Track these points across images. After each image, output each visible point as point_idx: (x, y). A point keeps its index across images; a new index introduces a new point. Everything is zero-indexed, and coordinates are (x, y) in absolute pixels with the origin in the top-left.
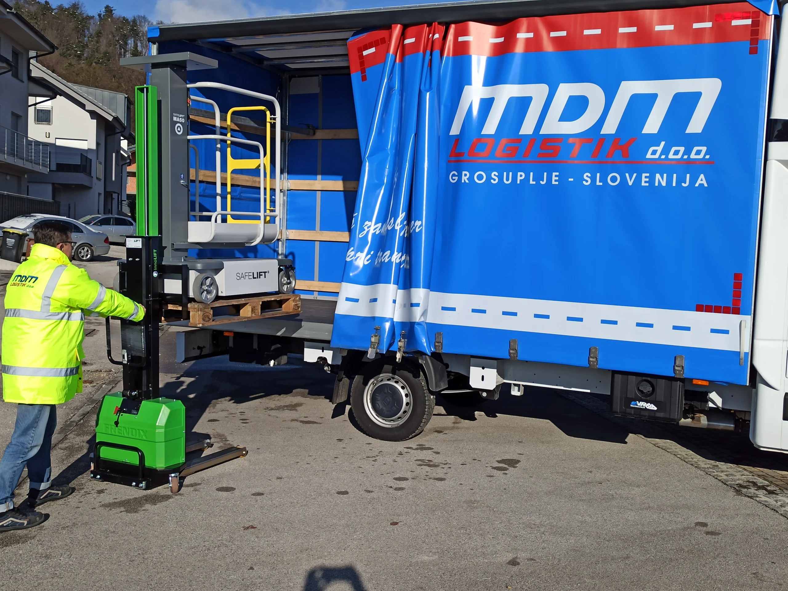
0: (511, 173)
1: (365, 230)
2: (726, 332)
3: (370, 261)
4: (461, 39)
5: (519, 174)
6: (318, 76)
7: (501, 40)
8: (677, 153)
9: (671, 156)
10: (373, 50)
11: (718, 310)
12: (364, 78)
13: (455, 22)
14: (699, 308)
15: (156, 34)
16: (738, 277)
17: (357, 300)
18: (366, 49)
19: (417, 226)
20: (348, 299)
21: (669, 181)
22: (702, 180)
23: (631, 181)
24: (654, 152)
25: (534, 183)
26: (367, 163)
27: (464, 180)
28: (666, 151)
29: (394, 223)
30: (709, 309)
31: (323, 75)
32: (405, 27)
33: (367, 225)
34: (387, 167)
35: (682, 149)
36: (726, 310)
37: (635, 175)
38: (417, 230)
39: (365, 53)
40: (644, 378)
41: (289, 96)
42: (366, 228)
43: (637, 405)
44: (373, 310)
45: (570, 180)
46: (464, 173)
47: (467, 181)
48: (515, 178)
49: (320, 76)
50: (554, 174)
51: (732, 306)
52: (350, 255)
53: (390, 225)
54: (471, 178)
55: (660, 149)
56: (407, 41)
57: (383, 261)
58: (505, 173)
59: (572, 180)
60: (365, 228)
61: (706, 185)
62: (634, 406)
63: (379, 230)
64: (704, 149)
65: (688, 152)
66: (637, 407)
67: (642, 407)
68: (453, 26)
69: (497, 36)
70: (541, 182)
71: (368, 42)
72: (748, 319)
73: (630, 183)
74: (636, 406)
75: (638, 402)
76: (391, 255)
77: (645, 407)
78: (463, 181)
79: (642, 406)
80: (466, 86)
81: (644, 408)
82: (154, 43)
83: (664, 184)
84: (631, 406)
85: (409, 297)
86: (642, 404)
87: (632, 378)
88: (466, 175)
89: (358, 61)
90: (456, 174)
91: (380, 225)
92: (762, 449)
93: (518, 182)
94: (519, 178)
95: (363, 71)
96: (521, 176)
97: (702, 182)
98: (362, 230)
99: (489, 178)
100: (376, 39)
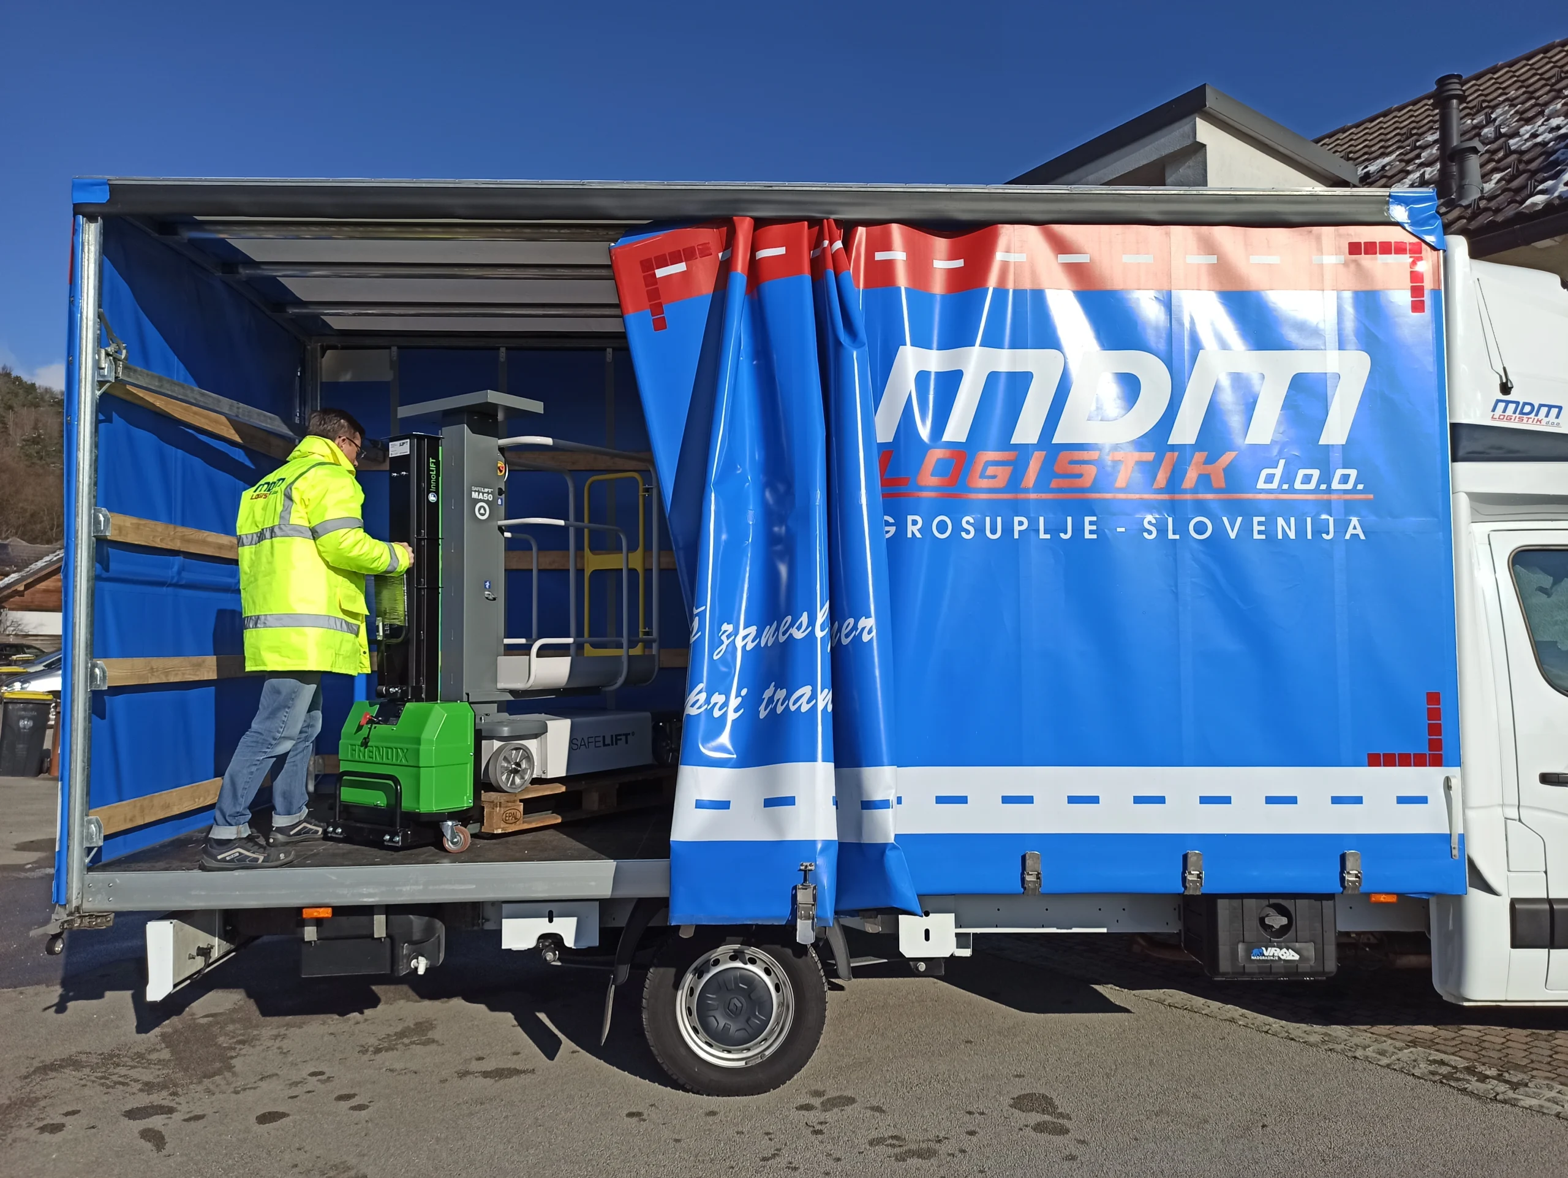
0: (999, 519)
1: (722, 642)
2: (1423, 800)
3: (742, 710)
4: (879, 256)
5: (1016, 519)
7: (959, 263)
8: (1309, 478)
9: (1298, 485)
10: (681, 267)
11: (1404, 760)
12: (660, 324)
13: (866, 223)
14: (1374, 760)
15: (100, 197)
16: (1433, 698)
17: (724, 805)
18: (663, 264)
19: (863, 629)
20: (700, 804)
21: (1301, 531)
22: (1355, 528)
23: (1232, 530)
24: (1270, 479)
25: (1048, 536)
27: (913, 532)
29: (812, 622)
30: (1389, 760)
32: (760, 223)
33: (725, 631)
34: (751, 508)
36: (1419, 761)
37: (1240, 519)
38: (866, 638)
39: (660, 273)
40: (1272, 901)
43: (1264, 955)
45: (1119, 530)
46: (910, 518)
47: (918, 535)
48: (1008, 529)
50: (1087, 519)
51: (1427, 752)
52: (698, 700)
54: (926, 529)
55: (1278, 472)
56: (764, 253)
57: (793, 708)
58: (988, 519)
59: (1123, 530)
61: (1362, 537)
62: (1258, 958)
64: (1353, 473)
65: (1326, 477)
66: (1263, 958)
67: (1272, 958)
68: (861, 231)
69: (952, 257)
70: (1062, 535)
71: (668, 249)
72: (1453, 772)
73: (1233, 535)
74: (1261, 958)
75: (1264, 949)
76: (814, 695)
77: (1279, 957)
78: (909, 535)
79: (1273, 956)
80: (901, 347)
81: (1277, 958)
83: (1292, 535)
84: (1252, 958)
85: (856, 785)
86: (1271, 952)
87: (1249, 903)
88: (915, 523)
89: (643, 290)
90: (891, 520)
91: (753, 630)
93: (1016, 536)
94: (1017, 528)
95: (657, 309)
96: (1021, 523)
97: (1355, 532)
98: (716, 643)
99: (958, 528)
100: (688, 246)
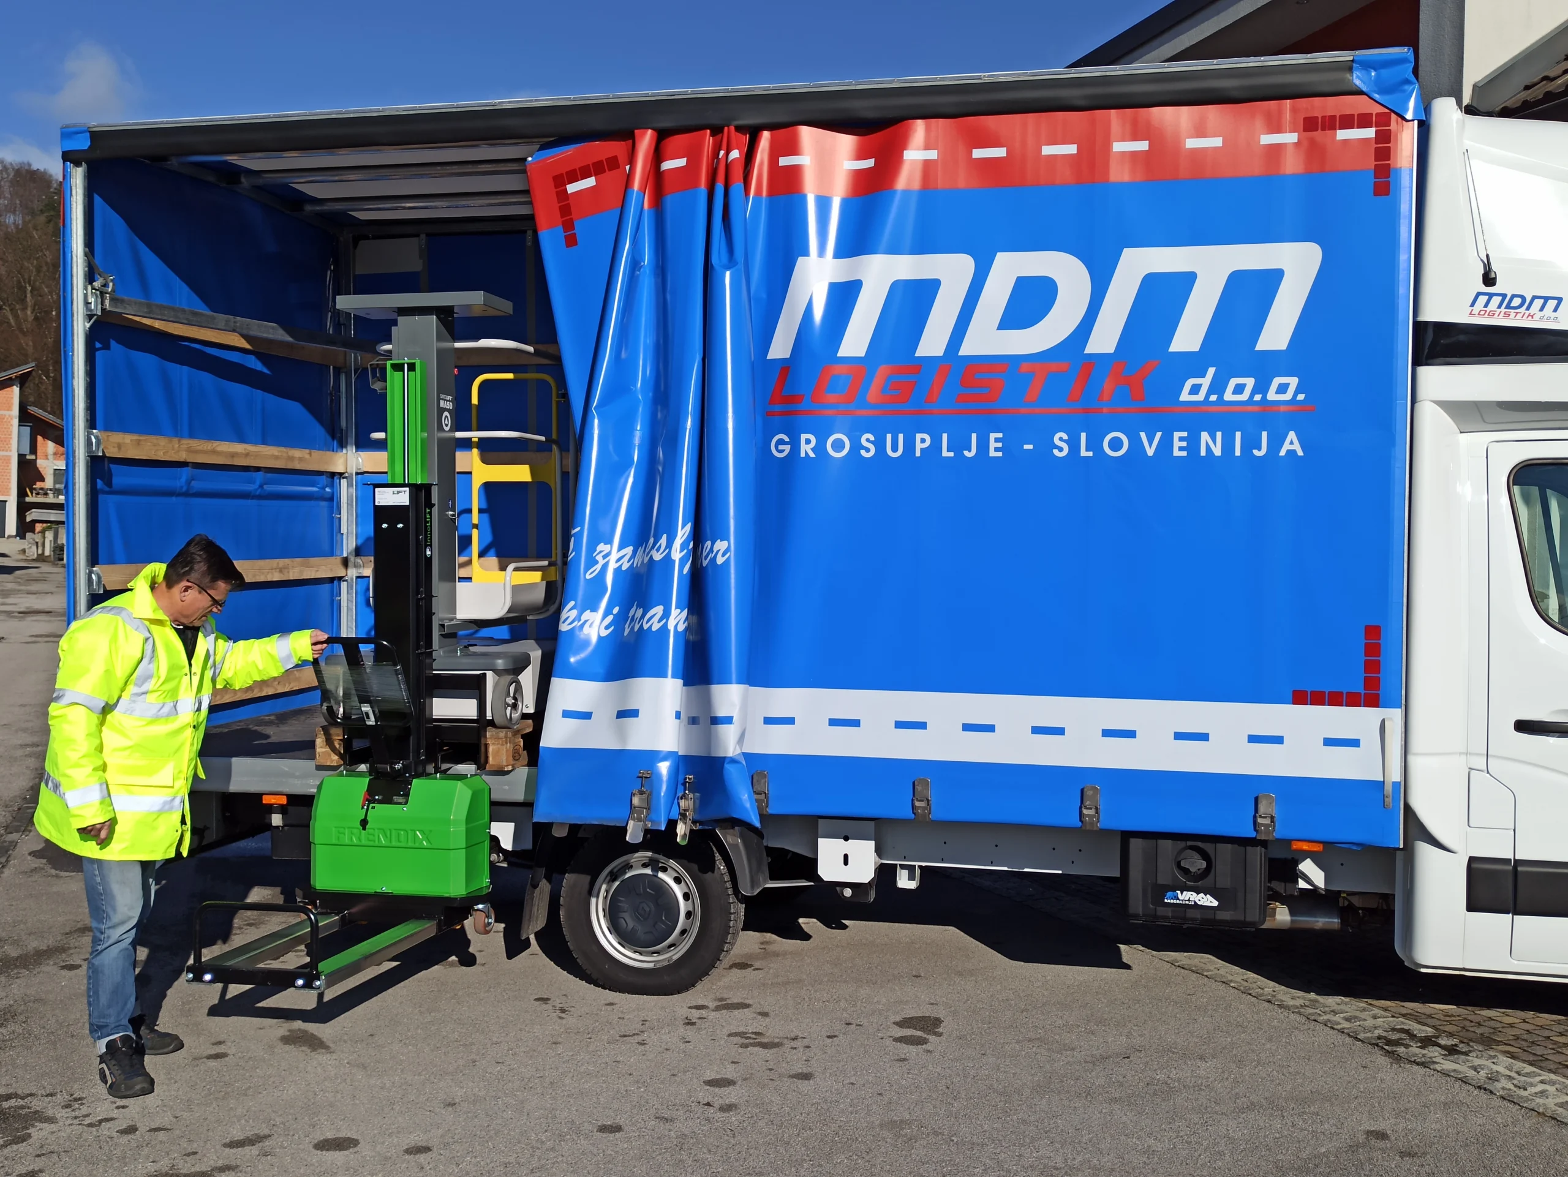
0: (901, 436)
1: (597, 562)
2: (1355, 743)
3: (613, 628)
4: (784, 161)
5: (919, 436)
6: (417, 235)
7: (870, 163)
8: (1239, 389)
9: (1228, 396)
10: (590, 182)
11: (1335, 699)
12: (571, 241)
13: (771, 127)
14: (1299, 698)
15: (83, 143)
16: (1373, 632)
17: (587, 716)
18: (574, 179)
19: (718, 552)
20: (567, 714)
21: (1228, 446)
22: (1292, 443)
23: (1150, 447)
24: (1195, 389)
25: (951, 454)
26: (596, 421)
27: (806, 453)
28: (1217, 386)
29: (669, 545)
30: (1318, 699)
31: (427, 235)
32: (662, 135)
33: (601, 552)
34: (638, 428)
35: (1250, 382)
36: (1353, 700)
37: (1159, 435)
38: (720, 560)
39: (572, 188)
40: (1189, 843)
41: (355, 276)
42: (599, 558)
43: (1178, 899)
44: (622, 734)
45: (1026, 447)
46: (804, 437)
47: (812, 455)
48: (910, 445)
49: (423, 236)
50: (993, 436)
51: (1363, 692)
52: (568, 617)
53: (658, 550)
54: (820, 448)
55: (1206, 382)
56: (667, 165)
57: (646, 627)
58: (889, 437)
59: (1030, 447)
60: (597, 558)
61: (1300, 453)
62: (1172, 901)
63: (628, 562)
64: (1293, 382)
65: (1261, 387)
66: (1178, 902)
67: (1187, 902)
68: (766, 135)
69: (860, 156)
70: (966, 453)
71: (577, 165)
72: (1394, 716)
73: (1150, 452)
74: (1175, 902)
75: (1179, 892)
76: (666, 615)
77: (1195, 902)
78: (803, 455)
79: (1189, 900)
80: (800, 258)
81: (1193, 903)
82: (77, 164)
83: (1217, 451)
84: (1166, 901)
85: (706, 702)
86: (1187, 897)
87: (1166, 845)
88: (808, 442)
89: (556, 206)
90: (787, 439)
91: (629, 550)
92: (1423, 970)
93: (918, 454)
94: (919, 446)
95: (568, 225)
96: (923, 441)
97: (1292, 447)
98: (592, 562)
99: (856, 446)
100: (596, 160)
